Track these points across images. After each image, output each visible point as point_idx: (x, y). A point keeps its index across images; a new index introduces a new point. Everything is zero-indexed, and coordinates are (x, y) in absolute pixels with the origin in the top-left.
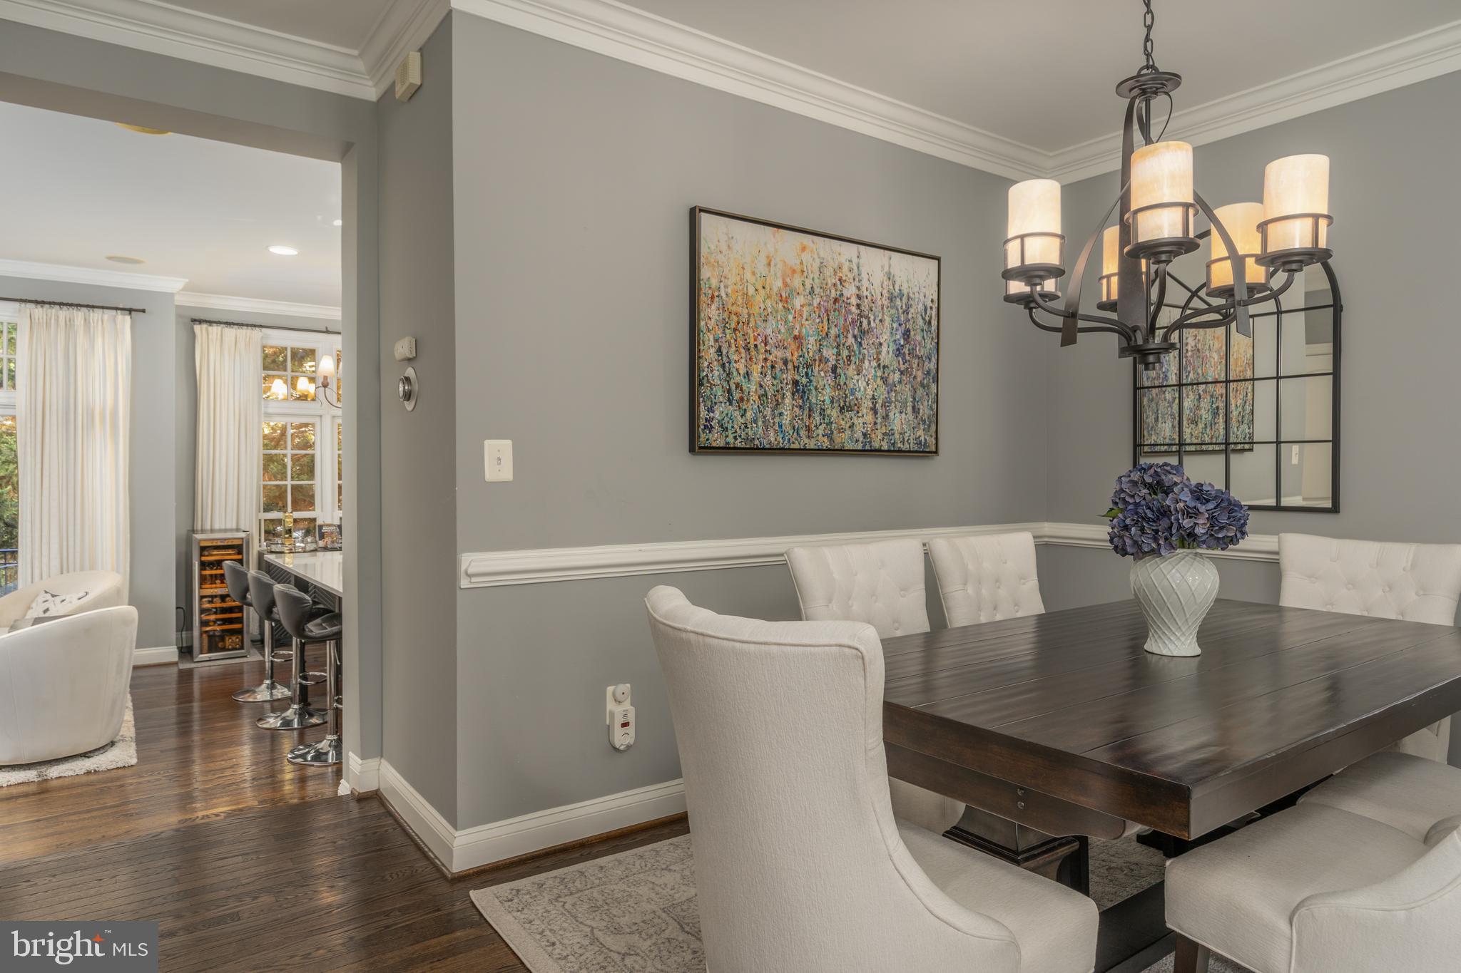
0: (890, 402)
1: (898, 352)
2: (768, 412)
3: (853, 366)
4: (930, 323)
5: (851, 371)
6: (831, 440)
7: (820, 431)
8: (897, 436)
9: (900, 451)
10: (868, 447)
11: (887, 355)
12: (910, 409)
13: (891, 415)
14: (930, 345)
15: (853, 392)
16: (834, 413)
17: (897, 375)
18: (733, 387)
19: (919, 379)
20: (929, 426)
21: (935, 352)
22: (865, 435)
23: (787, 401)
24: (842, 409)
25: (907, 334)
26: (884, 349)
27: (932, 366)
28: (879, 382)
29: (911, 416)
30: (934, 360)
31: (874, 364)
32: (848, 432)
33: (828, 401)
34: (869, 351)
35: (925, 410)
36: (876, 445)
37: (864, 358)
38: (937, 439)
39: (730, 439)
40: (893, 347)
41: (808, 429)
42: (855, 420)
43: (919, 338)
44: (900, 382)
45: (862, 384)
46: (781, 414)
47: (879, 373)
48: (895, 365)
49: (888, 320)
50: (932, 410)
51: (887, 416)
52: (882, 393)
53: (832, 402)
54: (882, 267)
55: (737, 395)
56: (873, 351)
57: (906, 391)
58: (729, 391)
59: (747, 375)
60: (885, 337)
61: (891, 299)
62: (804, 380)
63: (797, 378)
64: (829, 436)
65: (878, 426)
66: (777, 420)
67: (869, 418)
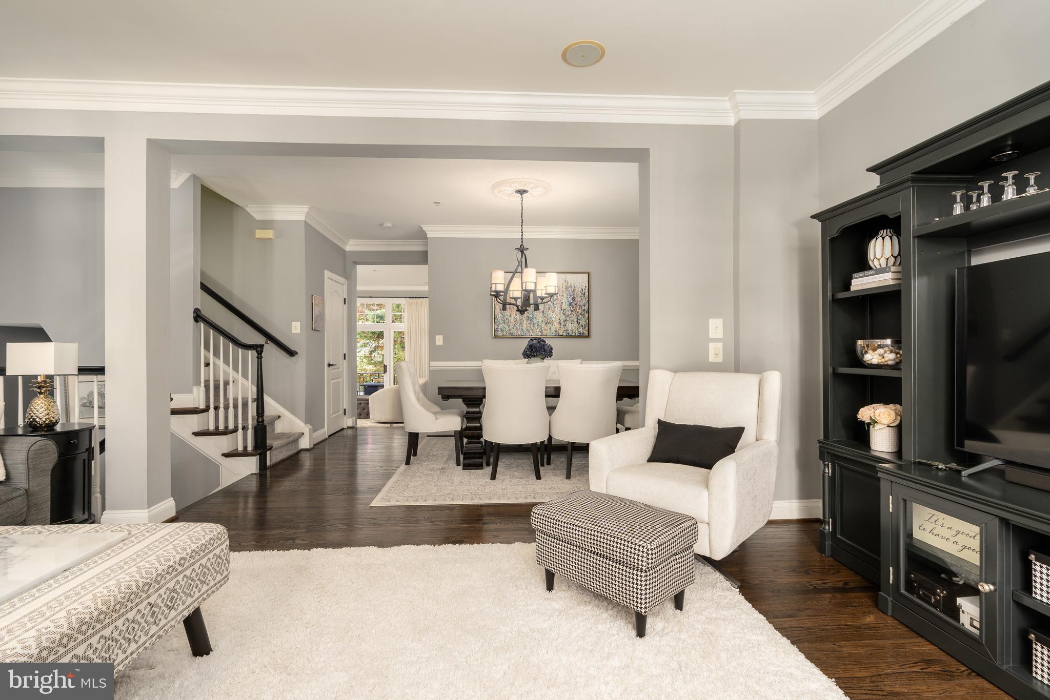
0: (567, 321)
1: (570, 304)
2: (518, 326)
3: (550, 310)
4: (584, 294)
5: (550, 312)
6: (542, 333)
7: (538, 330)
8: (570, 331)
9: (571, 336)
10: (557, 335)
11: (565, 306)
12: (576, 322)
13: (567, 325)
14: (585, 301)
15: (550, 318)
16: (543, 325)
17: (570, 312)
18: (505, 319)
19: (580, 313)
20: (585, 328)
21: (587, 303)
22: (556, 331)
23: (525, 322)
24: (546, 324)
25: (574, 299)
26: (564, 304)
27: (586, 308)
28: (562, 314)
29: (576, 325)
30: (587, 306)
31: (560, 309)
32: (549, 330)
33: (540, 321)
34: (557, 304)
35: (583, 322)
36: (560, 334)
37: (555, 307)
38: (588, 332)
39: (505, 334)
40: (567, 303)
41: (533, 330)
42: (551, 327)
43: (579, 299)
44: (571, 314)
45: (554, 316)
46: (522, 326)
47: (562, 312)
48: (569, 309)
49: (565, 295)
50: (586, 322)
51: (565, 325)
52: (563, 318)
53: (542, 322)
54: (563, 279)
55: (506, 321)
56: (559, 305)
57: (574, 317)
58: (504, 320)
59: (510, 316)
60: (564, 300)
61: (567, 288)
62: (531, 316)
63: (528, 315)
64: (542, 332)
65: (562, 328)
66: (521, 328)
67: (558, 326)
